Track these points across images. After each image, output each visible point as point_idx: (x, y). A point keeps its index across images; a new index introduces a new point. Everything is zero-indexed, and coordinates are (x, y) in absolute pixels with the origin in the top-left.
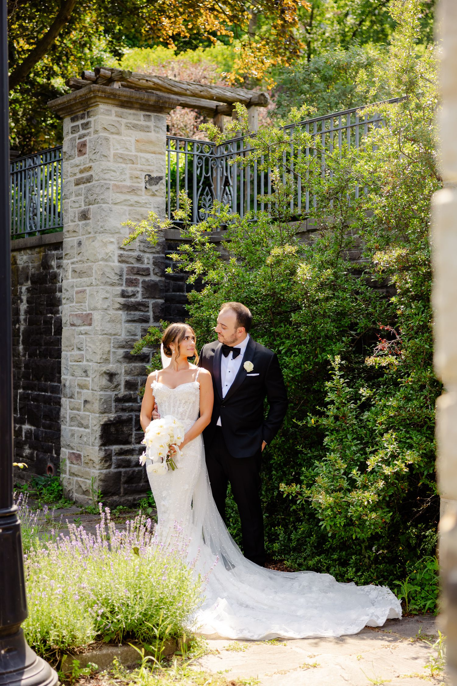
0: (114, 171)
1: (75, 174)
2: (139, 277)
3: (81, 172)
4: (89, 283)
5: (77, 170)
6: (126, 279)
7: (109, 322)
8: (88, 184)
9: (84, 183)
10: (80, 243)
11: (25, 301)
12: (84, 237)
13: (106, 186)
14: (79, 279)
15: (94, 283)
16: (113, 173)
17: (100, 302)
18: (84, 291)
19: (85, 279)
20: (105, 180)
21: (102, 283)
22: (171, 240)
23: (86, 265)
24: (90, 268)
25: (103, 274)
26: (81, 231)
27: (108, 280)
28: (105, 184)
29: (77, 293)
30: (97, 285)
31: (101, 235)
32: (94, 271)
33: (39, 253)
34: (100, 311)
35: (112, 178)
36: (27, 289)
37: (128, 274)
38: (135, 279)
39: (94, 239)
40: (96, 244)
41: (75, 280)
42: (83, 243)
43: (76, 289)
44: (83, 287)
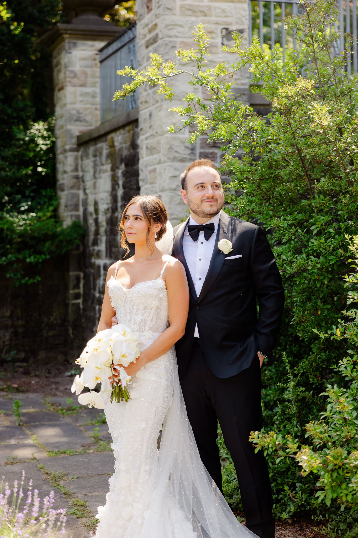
0: (181, 26)
1: (145, 36)
2: (216, 151)
3: (150, 31)
4: (158, 161)
5: (146, 30)
6: (201, 153)
7: (179, 204)
8: (155, 45)
9: (152, 44)
10: (150, 115)
11: (121, 187)
12: (154, 107)
13: (171, 45)
14: (151, 157)
15: (162, 160)
16: (180, 29)
17: (168, 181)
18: (154, 170)
19: (156, 156)
20: (170, 37)
21: (169, 158)
22: (261, 105)
23: (156, 139)
24: (159, 143)
25: (171, 148)
26: (151, 101)
27: (177, 155)
28: (170, 42)
29: (150, 172)
30: (165, 162)
31: (166, 102)
32: (161, 146)
33: (129, 131)
34: (167, 192)
35: (179, 35)
36: (122, 172)
37: (202, 147)
38: (212, 153)
39: (160, 108)
40: (162, 114)
41: (148, 158)
42: (153, 114)
43: (150, 168)
44: (154, 165)
